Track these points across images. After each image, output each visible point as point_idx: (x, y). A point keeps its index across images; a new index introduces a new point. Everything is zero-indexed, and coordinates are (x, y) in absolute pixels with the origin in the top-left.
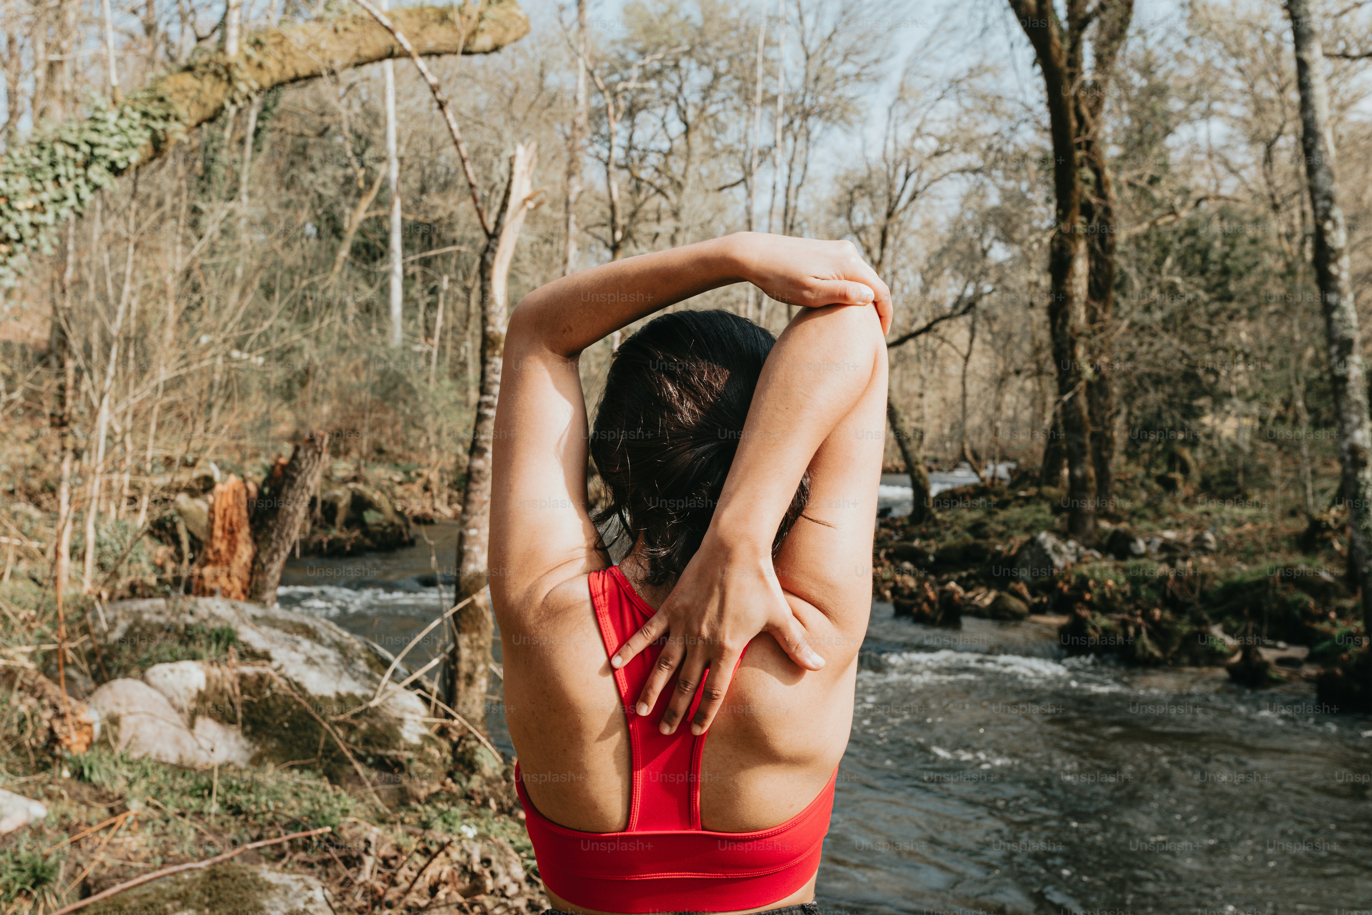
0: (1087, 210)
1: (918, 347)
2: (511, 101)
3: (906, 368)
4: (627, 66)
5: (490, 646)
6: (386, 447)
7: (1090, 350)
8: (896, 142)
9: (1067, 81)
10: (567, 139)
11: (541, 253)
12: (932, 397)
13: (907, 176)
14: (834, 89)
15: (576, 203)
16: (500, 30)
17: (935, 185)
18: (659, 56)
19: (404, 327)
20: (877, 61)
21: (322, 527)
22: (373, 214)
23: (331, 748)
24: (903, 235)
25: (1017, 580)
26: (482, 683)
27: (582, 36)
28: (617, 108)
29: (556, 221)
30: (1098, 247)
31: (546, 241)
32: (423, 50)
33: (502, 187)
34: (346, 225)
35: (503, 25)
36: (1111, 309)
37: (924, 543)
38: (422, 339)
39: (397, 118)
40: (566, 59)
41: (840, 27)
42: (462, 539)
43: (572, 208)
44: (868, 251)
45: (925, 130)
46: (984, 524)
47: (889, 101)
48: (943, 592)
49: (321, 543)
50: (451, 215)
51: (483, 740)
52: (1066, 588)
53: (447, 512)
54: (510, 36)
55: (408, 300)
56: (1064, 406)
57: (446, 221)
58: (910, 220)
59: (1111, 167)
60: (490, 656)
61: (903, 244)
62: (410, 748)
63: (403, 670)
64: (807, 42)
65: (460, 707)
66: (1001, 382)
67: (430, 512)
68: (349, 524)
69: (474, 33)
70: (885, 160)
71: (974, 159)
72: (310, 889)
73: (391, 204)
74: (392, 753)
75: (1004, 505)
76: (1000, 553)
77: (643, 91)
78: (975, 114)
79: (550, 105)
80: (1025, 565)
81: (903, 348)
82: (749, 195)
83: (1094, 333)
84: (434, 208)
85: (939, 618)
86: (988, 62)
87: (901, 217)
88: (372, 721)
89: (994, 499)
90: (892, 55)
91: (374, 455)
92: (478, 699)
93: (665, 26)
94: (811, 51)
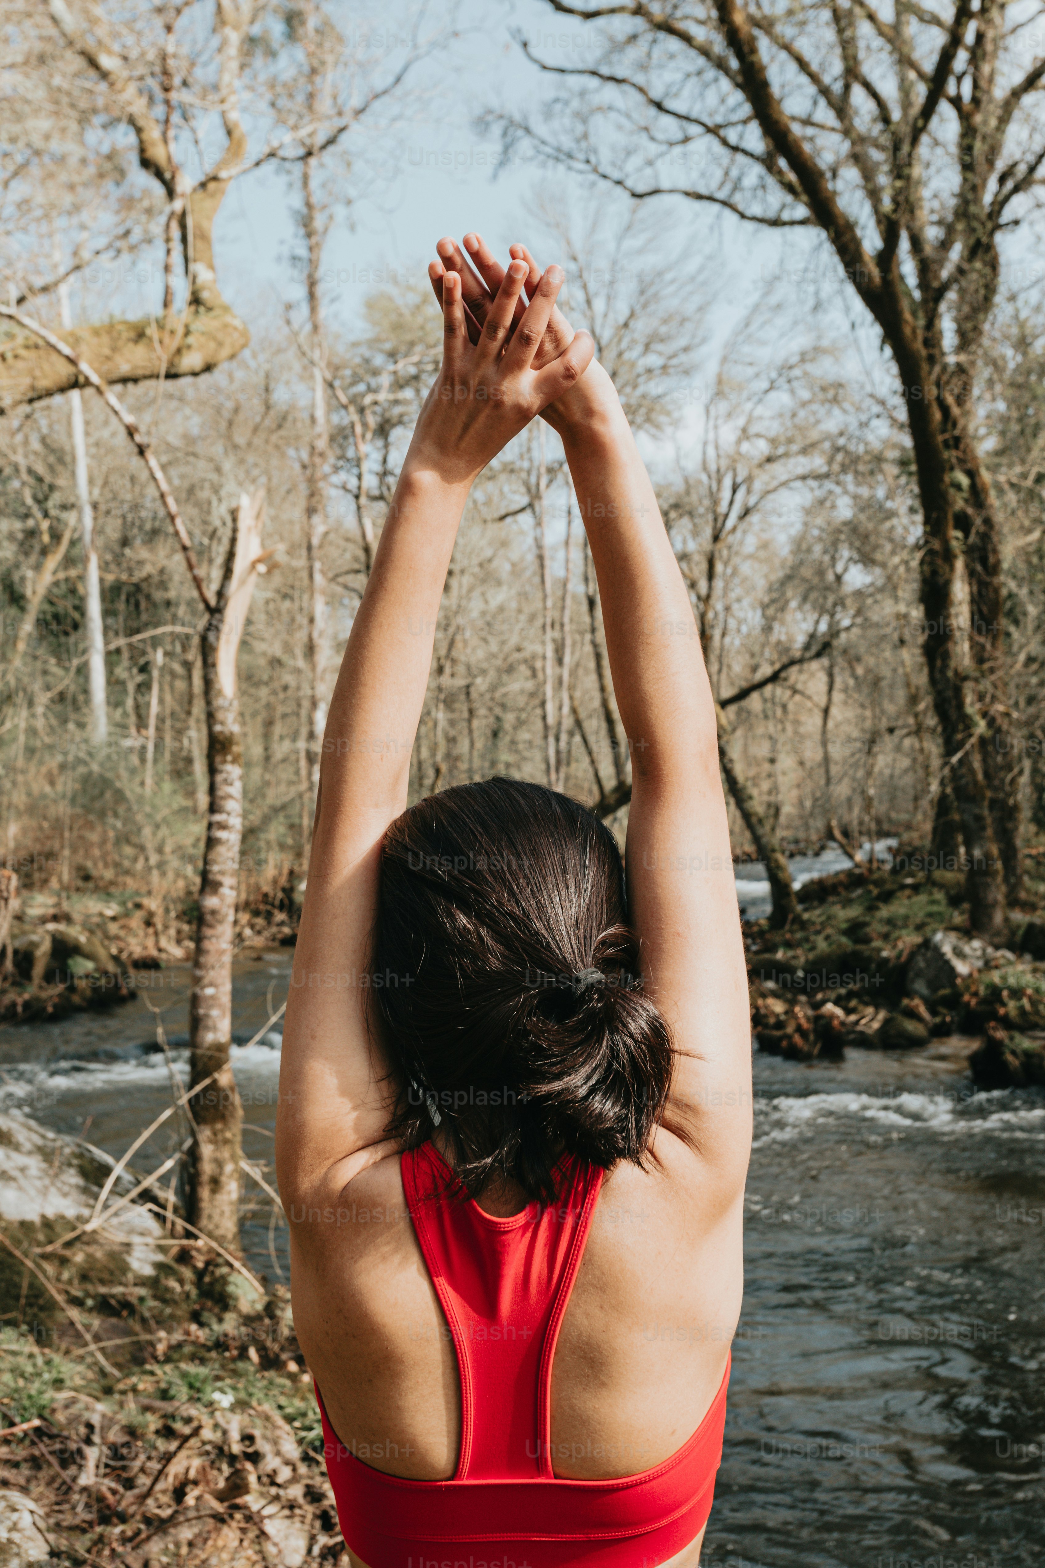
0: (963, 522)
1: (765, 701)
2: (230, 424)
3: (751, 728)
4: (376, 373)
5: (239, 1139)
6: (94, 873)
7: (981, 697)
8: (717, 447)
9: (925, 367)
10: (304, 467)
11: (279, 613)
12: (786, 762)
13: (734, 491)
14: (635, 387)
15: (321, 546)
16: (212, 345)
17: (771, 497)
18: (415, 359)
19: (109, 717)
20: (686, 349)
21: (15, 984)
22: (61, 575)
23: (37, 1293)
24: (736, 560)
25: (910, 995)
26: (232, 1189)
27: (316, 339)
28: (365, 425)
29: (295, 571)
30: (979, 568)
31: (285, 596)
32: (115, 375)
33: (225, 534)
34: (28, 592)
35: (214, 338)
36: (1001, 642)
37: (790, 953)
38: (133, 730)
39: (87, 454)
40: (297, 367)
41: (638, 308)
42: (195, 1001)
43: (316, 553)
44: (693, 585)
45: (753, 430)
46: (865, 924)
47: (705, 397)
48: (818, 1018)
49: (14, 1005)
50: (162, 571)
51: (237, 1264)
52: (973, 1002)
53: (178, 952)
54: (225, 352)
55: (114, 683)
56: (953, 769)
57: (156, 579)
58: (741, 543)
59: (988, 468)
60: (240, 1152)
61: (735, 573)
62: (141, 1282)
63: (128, 1177)
64: (598, 330)
65: (204, 1222)
66: (872, 741)
67: (154, 953)
68: (49, 977)
69: (179, 351)
70: (705, 468)
71: (818, 462)
72: (15, 1510)
73: (85, 560)
74: (118, 1290)
75: (887, 897)
76: (886, 960)
77: (396, 402)
78: (815, 407)
79: (280, 427)
80: (919, 974)
81: (745, 703)
82: (539, 524)
83: (983, 675)
84: (141, 563)
85: (816, 1051)
86: (825, 343)
87: (730, 539)
88: (90, 1249)
89: (875, 891)
90: (704, 340)
91: (80, 883)
92: (227, 1209)
93: (420, 320)
94: (604, 342)
